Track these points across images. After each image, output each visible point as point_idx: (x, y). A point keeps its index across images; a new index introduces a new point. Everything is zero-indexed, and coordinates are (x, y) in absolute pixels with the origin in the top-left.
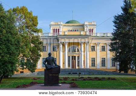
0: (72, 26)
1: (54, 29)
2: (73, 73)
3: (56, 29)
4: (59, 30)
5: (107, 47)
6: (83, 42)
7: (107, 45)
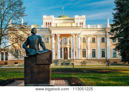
0: (63, 20)
1: (46, 23)
2: (66, 64)
3: (49, 23)
4: (51, 23)
5: (97, 38)
6: (74, 34)
7: (97, 37)
